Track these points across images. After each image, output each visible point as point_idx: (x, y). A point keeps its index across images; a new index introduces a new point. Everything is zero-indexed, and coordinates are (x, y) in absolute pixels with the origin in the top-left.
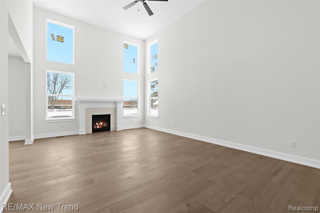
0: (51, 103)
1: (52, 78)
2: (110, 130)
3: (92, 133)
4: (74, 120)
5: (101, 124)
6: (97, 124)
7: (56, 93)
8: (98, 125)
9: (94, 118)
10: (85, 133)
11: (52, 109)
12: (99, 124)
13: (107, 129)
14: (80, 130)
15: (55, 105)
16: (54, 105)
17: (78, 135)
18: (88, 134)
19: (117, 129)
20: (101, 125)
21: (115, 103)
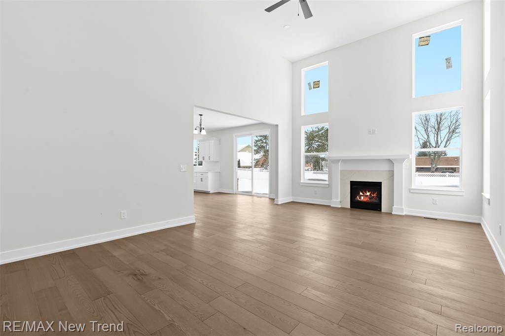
0: (431, 164)
1: (433, 122)
2: (381, 210)
3: (350, 207)
4: (327, 186)
5: (368, 194)
6: (361, 194)
7: (438, 147)
8: (363, 196)
9: (353, 186)
10: (340, 206)
11: (433, 172)
12: (364, 194)
13: (375, 206)
14: (333, 200)
15: (438, 167)
16: (436, 166)
17: (330, 206)
18: (343, 209)
19: (392, 211)
20: (367, 196)
21: (390, 161)
